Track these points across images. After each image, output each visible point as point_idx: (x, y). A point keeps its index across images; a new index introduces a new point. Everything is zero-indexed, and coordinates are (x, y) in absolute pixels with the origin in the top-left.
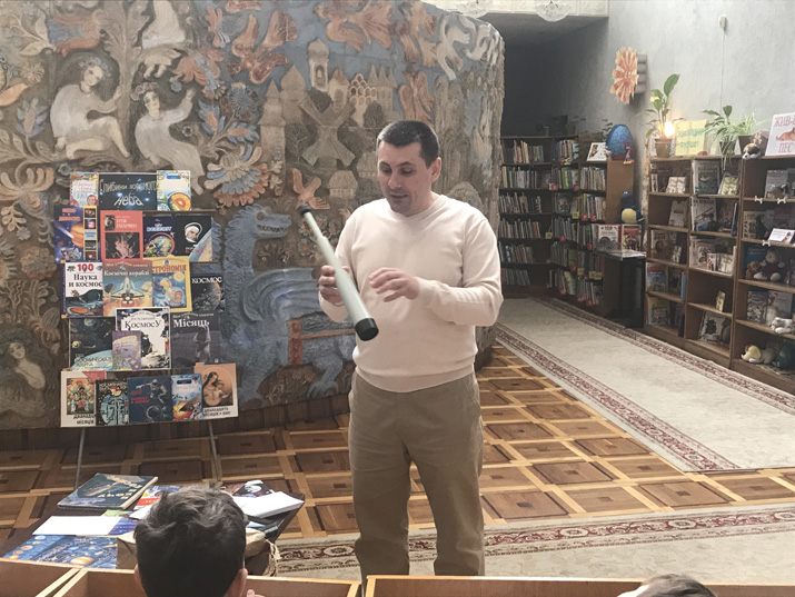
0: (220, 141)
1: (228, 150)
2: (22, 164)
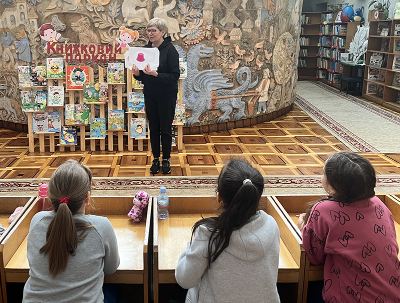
0: (187, 17)
1: (190, 21)
2: (111, 28)
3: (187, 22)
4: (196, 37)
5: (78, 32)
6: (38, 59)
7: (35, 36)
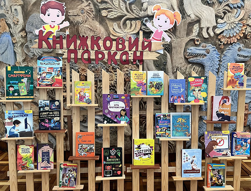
0: (225, 6)
1: (229, 12)
2: (125, 18)
3: (225, 13)
4: (235, 35)
5: (78, 23)
6: (24, 61)
7: (20, 29)
